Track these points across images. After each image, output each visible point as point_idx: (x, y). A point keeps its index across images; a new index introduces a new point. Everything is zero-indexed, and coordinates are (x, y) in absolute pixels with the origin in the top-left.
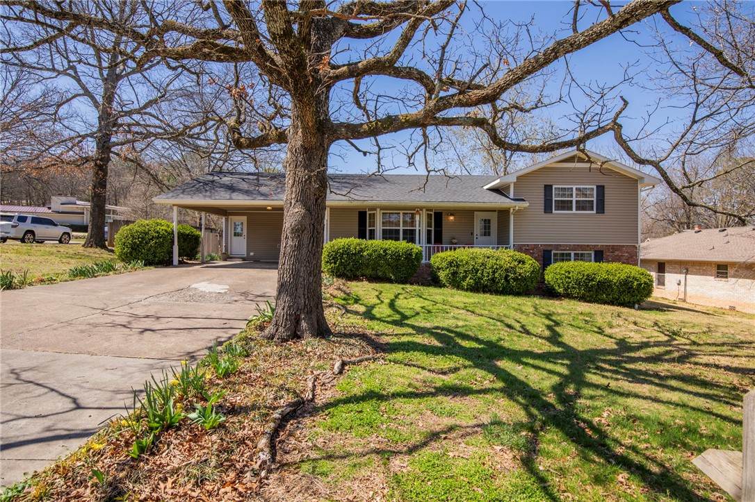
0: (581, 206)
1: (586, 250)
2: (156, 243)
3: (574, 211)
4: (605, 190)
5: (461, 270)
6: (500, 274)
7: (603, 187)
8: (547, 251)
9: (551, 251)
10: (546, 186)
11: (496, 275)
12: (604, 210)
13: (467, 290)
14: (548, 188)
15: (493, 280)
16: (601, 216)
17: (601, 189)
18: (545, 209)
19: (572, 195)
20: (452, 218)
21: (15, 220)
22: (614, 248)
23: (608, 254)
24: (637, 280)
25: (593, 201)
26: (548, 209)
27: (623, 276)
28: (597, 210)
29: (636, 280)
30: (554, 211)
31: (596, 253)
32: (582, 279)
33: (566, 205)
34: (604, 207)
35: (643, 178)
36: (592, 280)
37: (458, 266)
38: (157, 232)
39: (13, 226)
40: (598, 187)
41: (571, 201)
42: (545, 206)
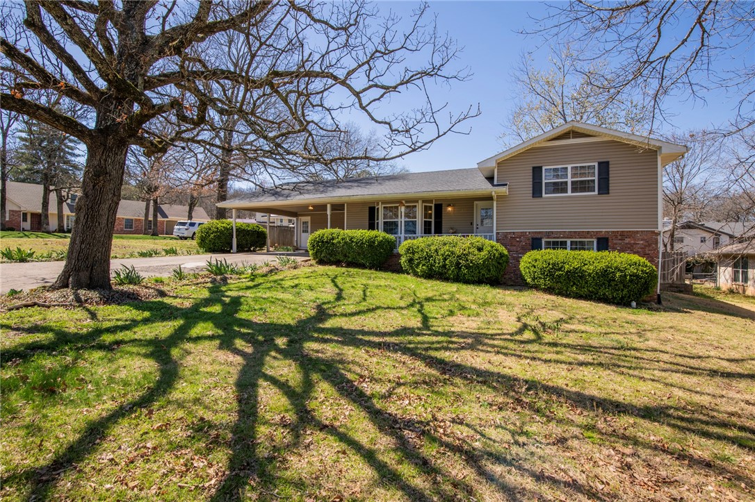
0: (579, 186)
1: (585, 238)
2: (215, 236)
3: (569, 193)
4: (610, 166)
5: (416, 256)
6: (451, 262)
7: (607, 163)
8: (536, 239)
9: (540, 239)
10: (534, 168)
11: (447, 262)
12: (608, 190)
13: (420, 277)
14: (537, 171)
15: (444, 266)
16: (604, 197)
17: (604, 167)
18: (533, 194)
19: (566, 176)
20: (450, 209)
21: (187, 225)
22: (623, 235)
23: (615, 242)
24: (622, 271)
25: (594, 180)
26: (537, 192)
27: (603, 265)
28: (599, 191)
29: (619, 270)
30: (544, 195)
31: (599, 240)
32: (546, 268)
33: (559, 188)
34: (608, 187)
35: (660, 148)
36: (560, 269)
37: (413, 253)
38: (217, 228)
39: (186, 229)
40: (600, 164)
41: (566, 183)
42: (533, 190)
